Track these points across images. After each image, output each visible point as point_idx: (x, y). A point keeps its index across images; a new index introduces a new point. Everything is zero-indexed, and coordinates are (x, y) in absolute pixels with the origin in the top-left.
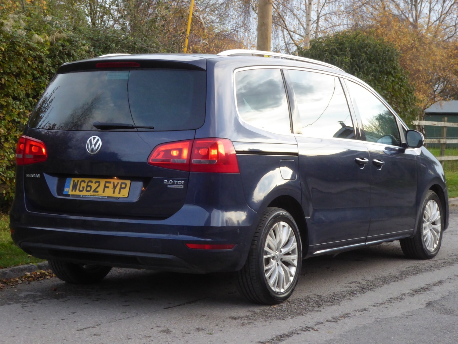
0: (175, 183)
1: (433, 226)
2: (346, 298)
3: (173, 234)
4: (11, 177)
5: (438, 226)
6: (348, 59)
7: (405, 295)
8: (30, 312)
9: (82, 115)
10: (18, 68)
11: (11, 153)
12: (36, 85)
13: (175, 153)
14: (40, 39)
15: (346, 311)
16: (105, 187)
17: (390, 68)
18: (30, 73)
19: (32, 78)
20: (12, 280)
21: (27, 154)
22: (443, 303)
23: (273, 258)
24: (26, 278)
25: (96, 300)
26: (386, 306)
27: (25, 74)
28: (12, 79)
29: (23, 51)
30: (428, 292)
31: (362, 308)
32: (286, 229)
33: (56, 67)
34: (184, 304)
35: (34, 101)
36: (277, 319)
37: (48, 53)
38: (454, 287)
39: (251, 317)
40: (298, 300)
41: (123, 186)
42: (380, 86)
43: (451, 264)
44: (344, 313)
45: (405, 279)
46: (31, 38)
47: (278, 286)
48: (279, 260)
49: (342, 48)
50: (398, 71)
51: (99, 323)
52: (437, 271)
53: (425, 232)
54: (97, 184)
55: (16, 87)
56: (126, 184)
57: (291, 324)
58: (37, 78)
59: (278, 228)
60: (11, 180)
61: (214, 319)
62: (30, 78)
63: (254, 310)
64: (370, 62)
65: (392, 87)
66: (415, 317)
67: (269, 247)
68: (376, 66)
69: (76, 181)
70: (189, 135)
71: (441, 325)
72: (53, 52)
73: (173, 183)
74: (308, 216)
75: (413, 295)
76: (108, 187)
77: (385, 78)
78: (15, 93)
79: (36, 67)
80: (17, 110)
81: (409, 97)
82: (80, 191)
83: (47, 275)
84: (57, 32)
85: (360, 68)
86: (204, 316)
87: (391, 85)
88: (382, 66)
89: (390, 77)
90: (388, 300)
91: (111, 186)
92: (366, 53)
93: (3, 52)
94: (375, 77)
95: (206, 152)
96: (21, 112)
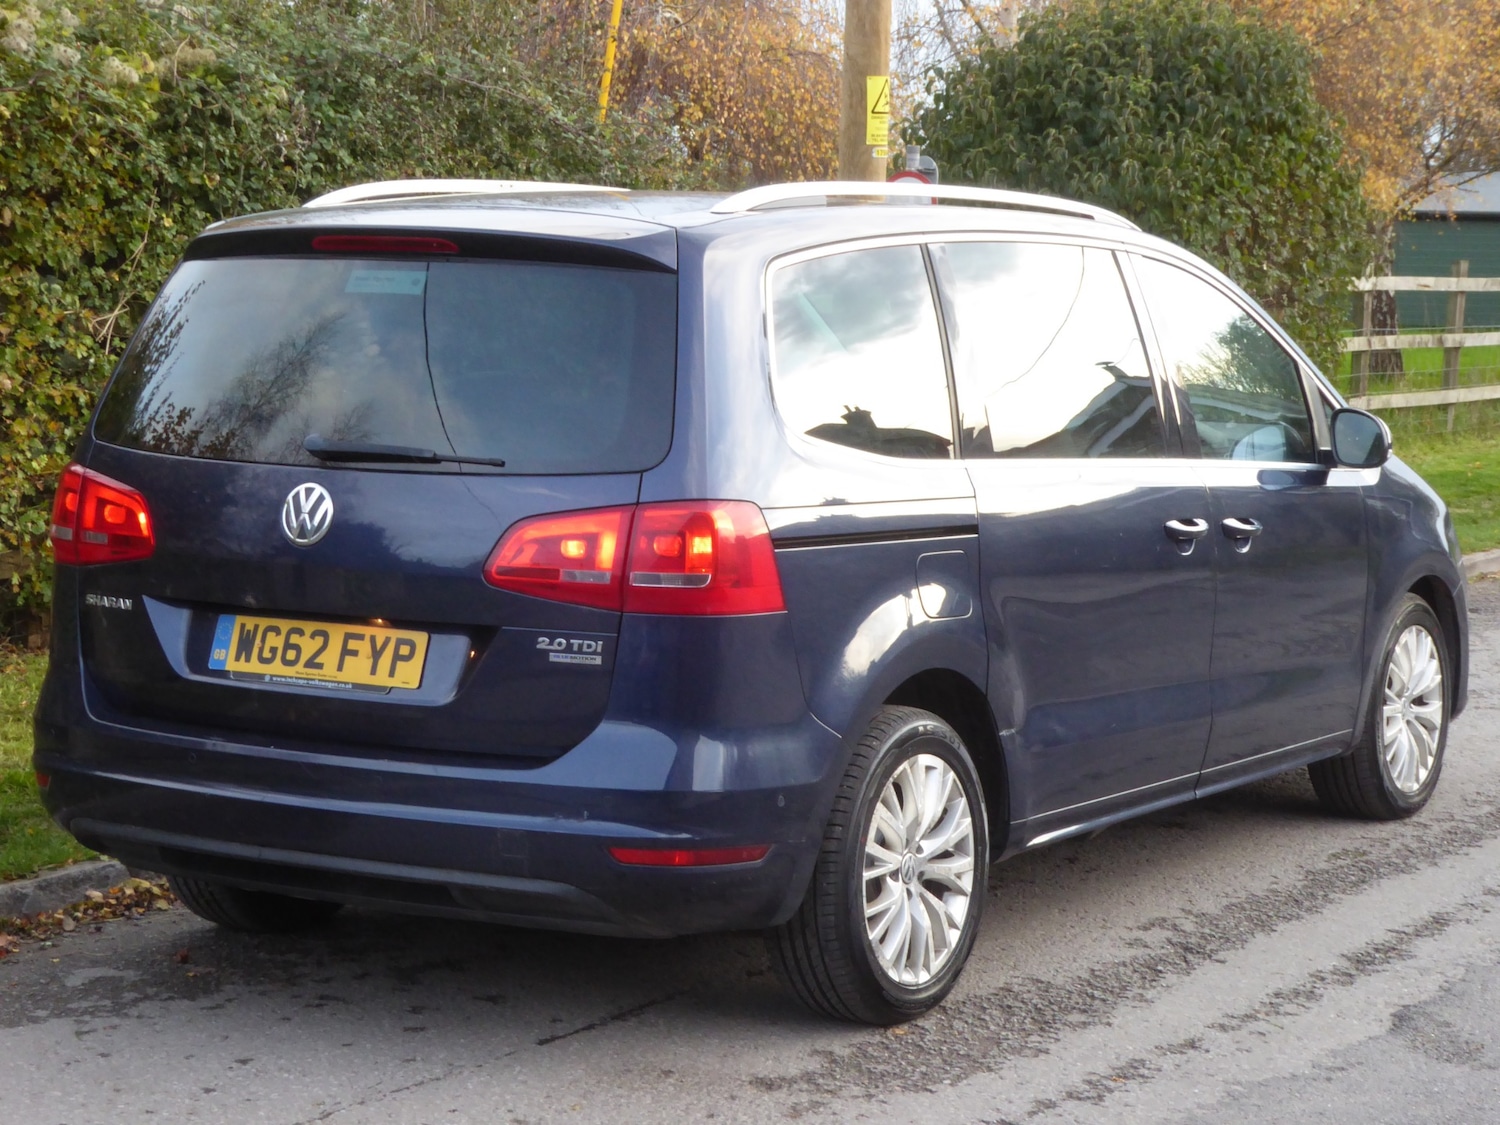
0: (575, 648)
1: (1417, 709)
2: (1130, 994)
3: (568, 815)
4: (37, 533)
5: (1434, 710)
6: (1146, 85)
7: (1323, 979)
8: (103, 1055)
9: (273, 383)
10: (55, 172)
11: (37, 454)
12: (116, 225)
13: (573, 549)
14: (127, 72)
15: (1132, 1050)
16: (346, 652)
17: (1281, 110)
18: (95, 187)
19: (104, 204)
20: (43, 919)
21: (89, 529)
22: (1446, 1016)
23: (894, 875)
24: (90, 912)
25: (317, 1002)
26: (1262, 1026)
27: (78, 190)
28: (35, 209)
29: (71, 115)
30: (1398, 965)
31: (1182, 1037)
32: (936, 776)
33: (181, 164)
34: (603, 1023)
35: (110, 279)
36: (905, 1088)
37: (155, 115)
38: (1482, 940)
39: (821, 1081)
40: (975, 1004)
41: (405, 650)
42: (1250, 171)
43: (1474, 839)
44: (1122, 1063)
45: (1323, 907)
46: (96, 71)
47: (911, 964)
48: (915, 879)
49: (1124, 44)
50: (1309, 119)
51: (328, 1108)
52: (1427, 874)
53: (1389, 733)
54: (319, 640)
55: (49, 237)
56: (413, 646)
57: (952, 1110)
58: (119, 202)
59: (911, 778)
60: (38, 541)
61: (701, 1090)
62: (95, 203)
63: (829, 1049)
64: (1217, 91)
65: (1287, 173)
66: (1354, 1074)
67: (883, 842)
68: (1237, 106)
69: (250, 626)
70: (622, 490)
71: (1439, 1113)
72: (171, 111)
73: (569, 649)
74: (1010, 726)
75: (1347, 978)
76: (355, 653)
77: (1267, 144)
78: (45, 256)
79: (114, 167)
80: (55, 310)
81: (1343, 203)
82: (262, 660)
83: (159, 897)
84: (182, 44)
85: (1182, 111)
86: (668, 1073)
87: (1286, 168)
88: (1255, 105)
89: (1283, 138)
90: (1267, 1001)
91: (364, 647)
92: (1203, 62)
93: (8, 120)
94: (1232, 141)
95: (677, 546)
96: (65, 316)
